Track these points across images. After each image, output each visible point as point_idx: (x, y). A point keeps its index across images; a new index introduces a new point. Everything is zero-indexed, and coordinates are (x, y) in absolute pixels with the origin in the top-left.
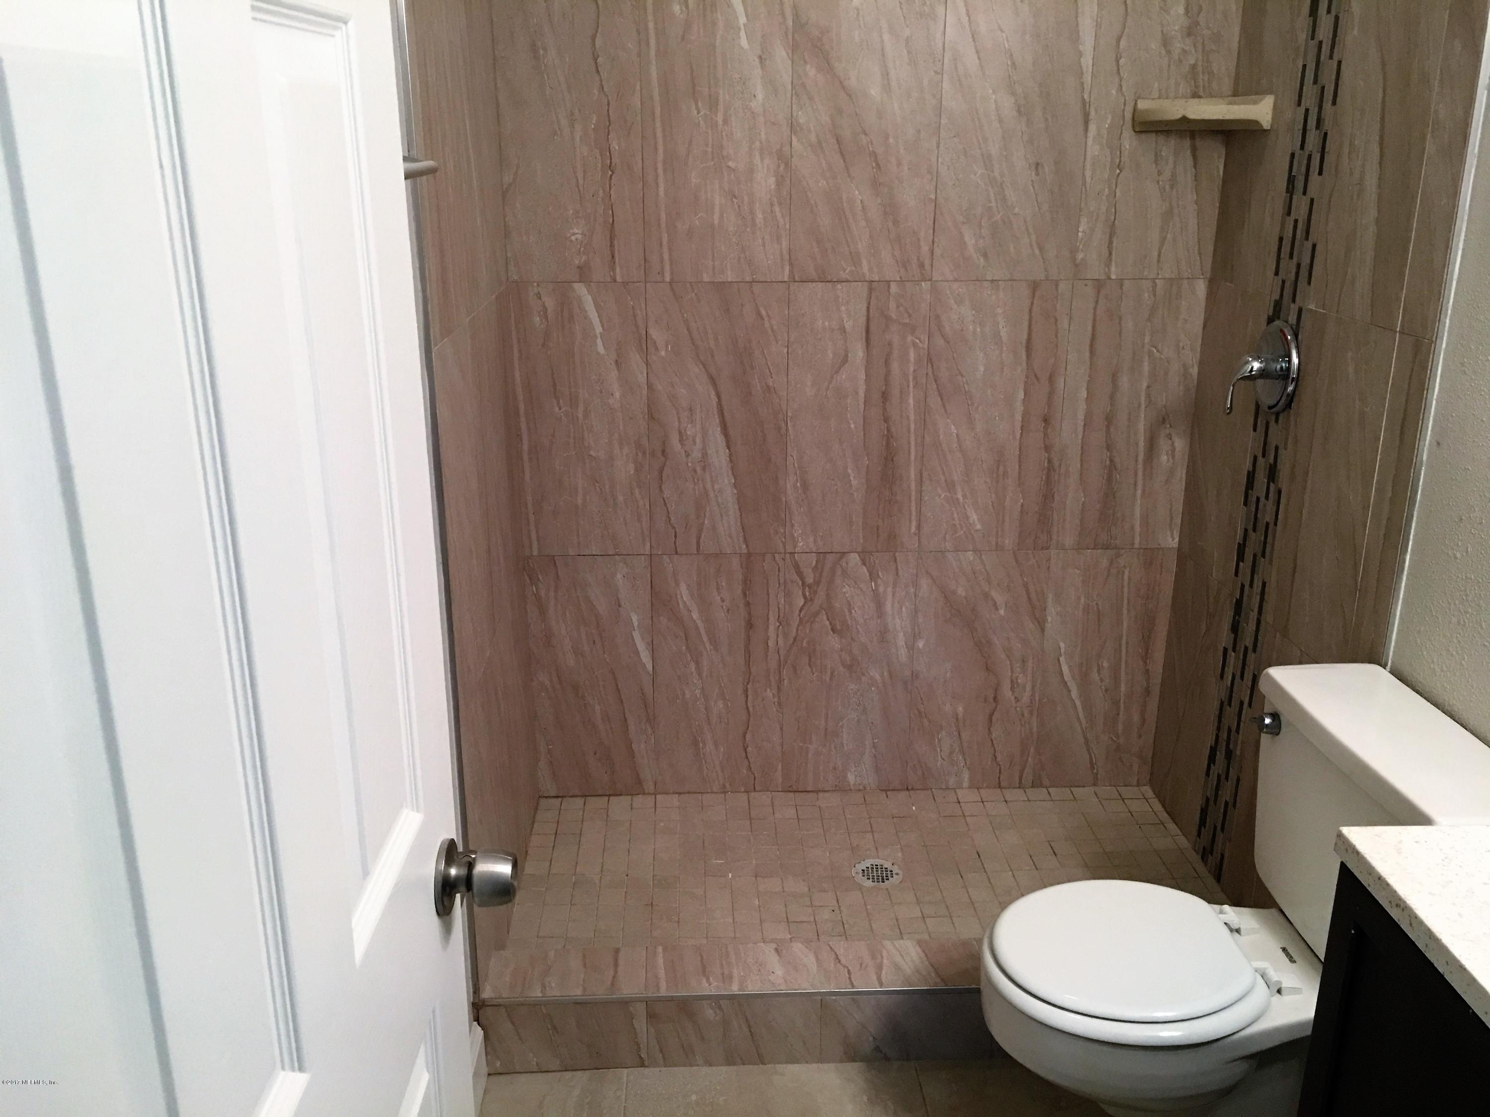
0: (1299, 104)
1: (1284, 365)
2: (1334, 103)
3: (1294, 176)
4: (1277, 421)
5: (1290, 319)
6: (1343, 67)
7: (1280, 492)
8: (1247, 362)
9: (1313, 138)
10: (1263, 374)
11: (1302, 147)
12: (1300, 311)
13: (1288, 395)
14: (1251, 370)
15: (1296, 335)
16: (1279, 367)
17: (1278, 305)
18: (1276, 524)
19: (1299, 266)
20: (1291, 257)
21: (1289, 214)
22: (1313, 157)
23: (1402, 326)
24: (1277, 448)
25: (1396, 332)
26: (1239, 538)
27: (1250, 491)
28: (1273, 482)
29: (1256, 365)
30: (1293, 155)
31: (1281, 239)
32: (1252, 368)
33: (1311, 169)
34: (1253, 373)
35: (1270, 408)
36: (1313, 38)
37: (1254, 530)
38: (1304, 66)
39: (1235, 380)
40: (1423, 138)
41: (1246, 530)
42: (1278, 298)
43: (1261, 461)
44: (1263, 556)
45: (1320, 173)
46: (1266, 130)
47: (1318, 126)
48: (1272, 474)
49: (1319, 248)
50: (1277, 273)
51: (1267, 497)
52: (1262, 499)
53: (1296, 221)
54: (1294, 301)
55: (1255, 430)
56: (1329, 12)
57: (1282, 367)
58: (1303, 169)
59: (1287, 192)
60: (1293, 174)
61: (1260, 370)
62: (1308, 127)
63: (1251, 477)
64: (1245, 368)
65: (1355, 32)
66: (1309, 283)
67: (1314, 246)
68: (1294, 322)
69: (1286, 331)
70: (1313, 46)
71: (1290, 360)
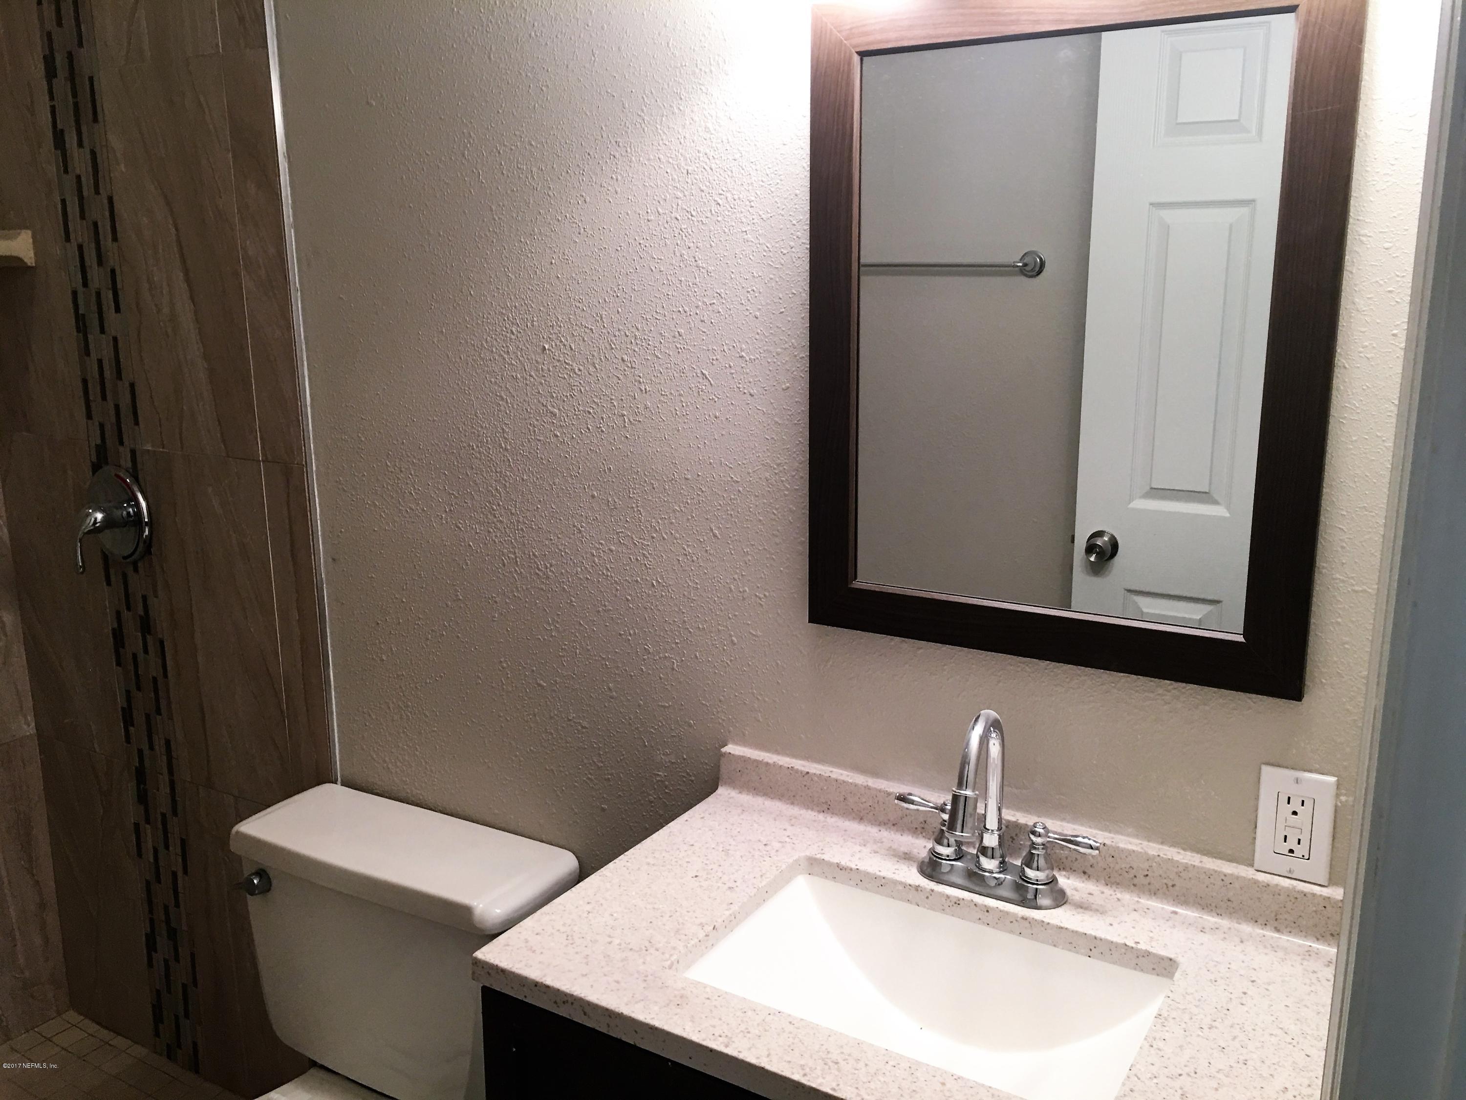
0: (68, 239)
1: (131, 510)
2: (115, 239)
3: (83, 315)
4: (136, 570)
5: (122, 463)
6: (117, 206)
7: (162, 643)
8: (89, 515)
9: (98, 278)
10: (108, 523)
11: (85, 284)
12: (133, 452)
13: (145, 542)
14: (95, 522)
15: (136, 479)
16: (125, 513)
17: (102, 451)
18: (165, 675)
19: (117, 407)
20: (104, 398)
21: (88, 354)
22: (103, 296)
23: (264, 455)
24: (145, 598)
25: (263, 461)
26: (121, 701)
27: (121, 650)
28: (149, 633)
29: (99, 516)
30: (75, 294)
31: (85, 382)
32: (96, 519)
33: (105, 308)
34: (98, 525)
35: (125, 558)
36: (66, 171)
37: (139, 689)
38: (63, 202)
39: (80, 535)
40: (237, 274)
41: (128, 692)
42: (99, 442)
43: (126, 614)
44: (158, 712)
45: (118, 310)
46: (32, 267)
47: (100, 263)
48: (146, 625)
49: (139, 387)
50: (89, 416)
51: (146, 651)
52: (141, 656)
53: (100, 362)
54: (121, 443)
55: (109, 583)
56: (80, 145)
57: (129, 513)
58: (94, 308)
59: (78, 331)
60: (80, 312)
61: (103, 521)
62: (88, 263)
63: (118, 634)
64: (88, 521)
65: (123, 167)
66: (137, 423)
67: (132, 386)
68: (129, 465)
69: (121, 474)
70: (69, 181)
71: (138, 504)
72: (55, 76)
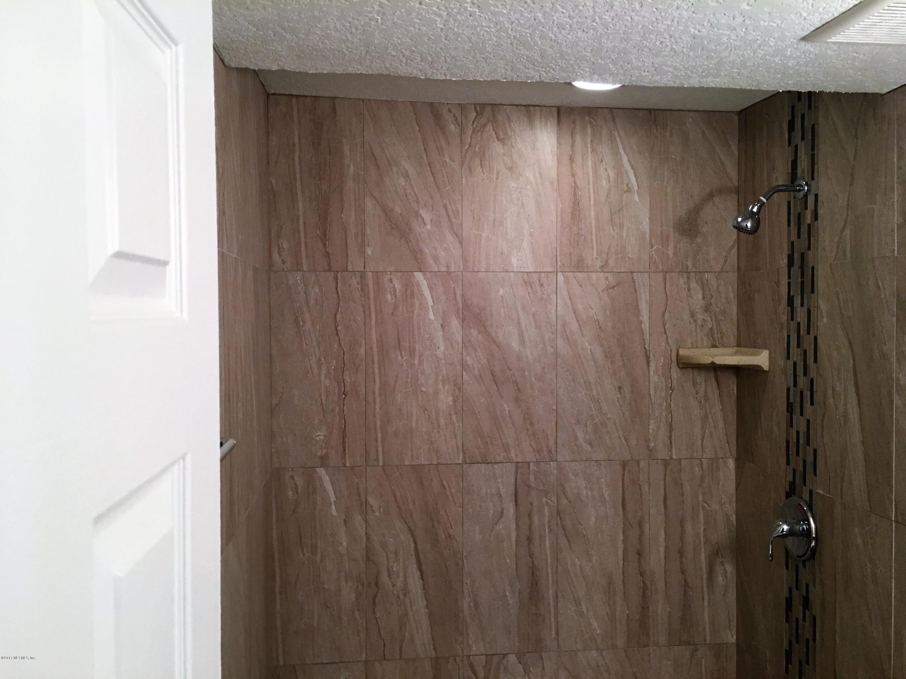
0: (788, 358)
1: (805, 527)
2: (815, 361)
3: (792, 403)
4: (804, 566)
5: (804, 496)
6: (819, 341)
7: (814, 618)
8: (779, 525)
9: (802, 381)
10: (791, 533)
11: (795, 385)
12: (811, 492)
13: (812, 550)
14: (783, 531)
15: (811, 508)
16: (801, 528)
17: (792, 485)
18: (814, 640)
19: (805, 462)
20: (798, 454)
21: (791, 426)
22: (805, 393)
23: (896, 516)
24: (807, 586)
25: (895, 521)
26: (785, 645)
27: (789, 613)
28: (808, 610)
29: (786, 527)
30: (788, 390)
31: (788, 442)
32: (783, 529)
33: (804, 401)
34: (784, 533)
35: (798, 556)
36: (792, 319)
37: (797, 642)
38: (789, 336)
39: (772, 538)
40: (890, 395)
41: (790, 641)
42: (791, 480)
43: (795, 592)
44: (807, 662)
45: (812, 404)
46: (766, 371)
47: (805, 374)
48: (806, 603)
49: (819, 452)
50: (788, 463)
51: (804, 620)
52: (801, 621)
53: (798, 433)
54: (805, 484)
55: (787, 568)
56: (802, 305)
57: (803, 528)
58: (798, 399)
59: (788, 411)
60: (790, 401)
61: (787, 531)
62: (798, 373)
63: (789, 601)
64: (779, 529)
65: (825, 320)
66: (815, 474)
67: (815, 451)
68: (808, 499)
69: (801, 503)
70: (793, 324)
71: (809, 524)
72: (793, 266)
